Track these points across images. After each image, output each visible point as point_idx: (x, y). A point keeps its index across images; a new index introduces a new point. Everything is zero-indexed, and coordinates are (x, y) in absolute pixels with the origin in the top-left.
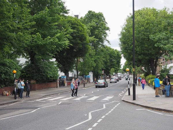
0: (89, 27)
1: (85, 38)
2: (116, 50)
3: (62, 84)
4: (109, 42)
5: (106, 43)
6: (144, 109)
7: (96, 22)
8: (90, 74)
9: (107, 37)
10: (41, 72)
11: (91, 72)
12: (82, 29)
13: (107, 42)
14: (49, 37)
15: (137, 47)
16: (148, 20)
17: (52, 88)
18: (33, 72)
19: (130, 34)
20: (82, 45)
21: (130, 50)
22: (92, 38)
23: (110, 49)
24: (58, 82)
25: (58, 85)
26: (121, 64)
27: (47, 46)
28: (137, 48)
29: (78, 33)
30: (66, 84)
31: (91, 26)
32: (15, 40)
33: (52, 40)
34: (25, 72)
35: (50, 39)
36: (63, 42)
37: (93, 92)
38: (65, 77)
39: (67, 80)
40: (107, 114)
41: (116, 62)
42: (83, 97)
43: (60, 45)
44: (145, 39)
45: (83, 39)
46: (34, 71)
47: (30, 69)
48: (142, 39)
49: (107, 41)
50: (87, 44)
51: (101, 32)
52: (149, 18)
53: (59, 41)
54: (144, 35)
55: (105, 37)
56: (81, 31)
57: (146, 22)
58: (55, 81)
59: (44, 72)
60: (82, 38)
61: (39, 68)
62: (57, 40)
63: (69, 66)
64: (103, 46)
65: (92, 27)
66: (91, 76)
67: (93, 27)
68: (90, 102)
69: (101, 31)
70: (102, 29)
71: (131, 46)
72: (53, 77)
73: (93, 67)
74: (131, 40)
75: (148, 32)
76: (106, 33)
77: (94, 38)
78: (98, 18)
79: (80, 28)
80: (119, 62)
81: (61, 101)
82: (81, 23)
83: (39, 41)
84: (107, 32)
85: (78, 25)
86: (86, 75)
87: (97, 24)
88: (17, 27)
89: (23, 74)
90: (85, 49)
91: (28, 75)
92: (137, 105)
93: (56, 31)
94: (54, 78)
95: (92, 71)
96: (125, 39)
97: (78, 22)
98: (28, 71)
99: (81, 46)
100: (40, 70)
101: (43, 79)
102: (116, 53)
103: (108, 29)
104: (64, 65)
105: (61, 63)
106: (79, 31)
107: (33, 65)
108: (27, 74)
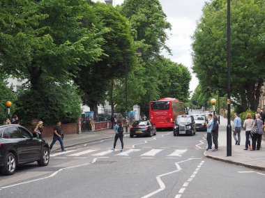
0: (135, 23)
1: (129, 43)
2: (180, 65)
3: (87, 127)
4: (169, 51)
5: (163, 53)
6: (252, 171)
7: (146, 14)
8: (134, 109)
9: (166, 42)
10: (51, 105)
11: (137, 106)
12: (123, 26)
13: (165, 50)
14: (68, 42)
15: (225, 60)
16: (245, 10)
17: (69, 134)
18: (37, 105)
19: (211, 36)
20: (123, 55)
21: (211, 65)
22: (140, 44)
23: (170, 63)
24: (80, 123)
25: (80, 129)
26: (189, 90)
27: (63, 58)
28: (225, 62)
29: (116, 34)
30: (93, 128)
31: (137, 21)
32: (13, 46)
33: (73, 47)
34: (22, 106)
35: (69, 45)
36: (92, 51)
37: (146, 142)
38: (92, 115)
39: (95, 119)
40: (190, 180)
41: (180, 88)
42: (131, 150)
43: (87, 57)
44: (239, 45)
45: (125, 45)
46: (39, 103)
47: (31, 99)
48: (234, 45)
49: (167, 48)
50: (131, 53)
51: (155, 32)
52: (248, 7)
53: (85, 49)
54: (238, 37)
55: (163, 40)
56: (121, 31)
57: (242, 13)
58: (74, 122)
59: (57, 105)
60: (123, 43)
61: (48, 97)
62: (82, 48)
63: (98, 93)
64: (159, 57)
65: (138, 23)
66: (137, 112)
67: (141, 22)
68: (149, 159)
69: (156, 30)
70: (157, 26)
71: (213, 57)
72: (72, 114)
73: (141, 96)
74: (214, 48)
75: (245, 33)
76: (163, 34)
77: (144, 42)
78: (150, 6)
79: (120, 25)
80: (186, 87)
81: (96, 157)
82: (121, 16)
83: (49, 48)
84: (166, 31)
85: (115, 19)
86: (128, 111)
87: (148, 18)
88: (15, 23)
89: (18, 108)
90: (128, 63)
91: (28, 110)
92: (238, 164)
93: (80, 30)
94: (73, 117)
95: (139, 104)
96: (202, 46)
97: (115, 14)
98: (27, 102)
99: (121, 58)
100: (48, 101)
101: (55, 118)
102: (180, 70)
103: (168, 26)
104: (88, 93)
105: (83, 89)
106: (117, 30)
107: (36, 92)
108: (26, 109)
